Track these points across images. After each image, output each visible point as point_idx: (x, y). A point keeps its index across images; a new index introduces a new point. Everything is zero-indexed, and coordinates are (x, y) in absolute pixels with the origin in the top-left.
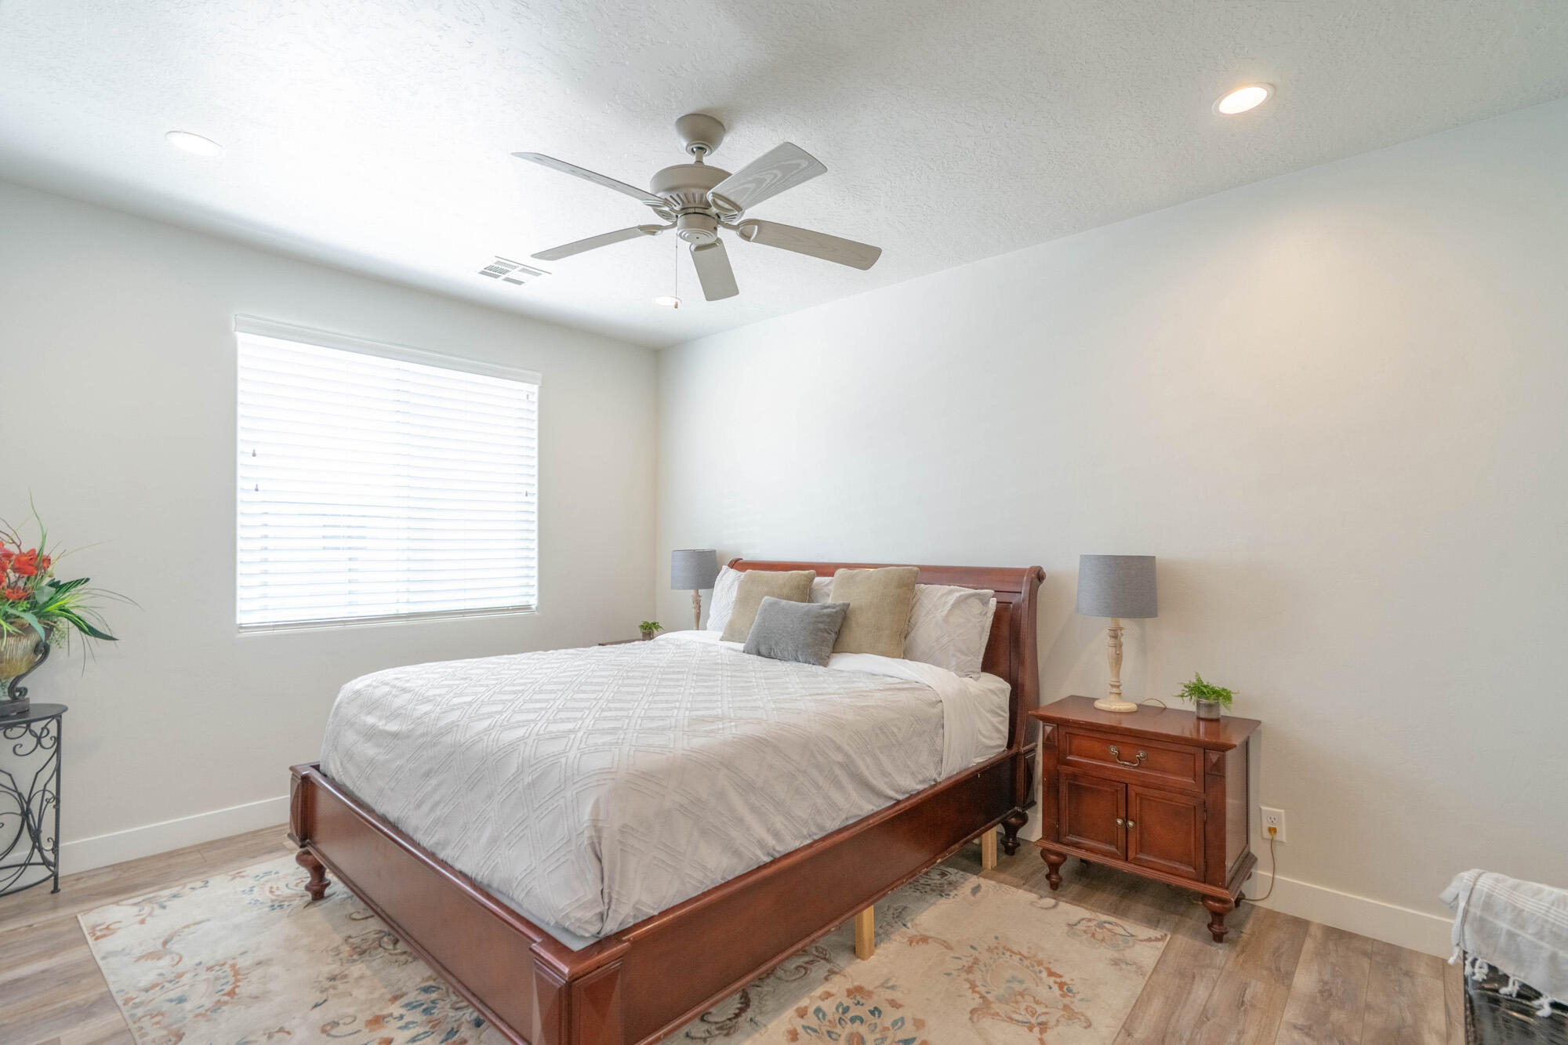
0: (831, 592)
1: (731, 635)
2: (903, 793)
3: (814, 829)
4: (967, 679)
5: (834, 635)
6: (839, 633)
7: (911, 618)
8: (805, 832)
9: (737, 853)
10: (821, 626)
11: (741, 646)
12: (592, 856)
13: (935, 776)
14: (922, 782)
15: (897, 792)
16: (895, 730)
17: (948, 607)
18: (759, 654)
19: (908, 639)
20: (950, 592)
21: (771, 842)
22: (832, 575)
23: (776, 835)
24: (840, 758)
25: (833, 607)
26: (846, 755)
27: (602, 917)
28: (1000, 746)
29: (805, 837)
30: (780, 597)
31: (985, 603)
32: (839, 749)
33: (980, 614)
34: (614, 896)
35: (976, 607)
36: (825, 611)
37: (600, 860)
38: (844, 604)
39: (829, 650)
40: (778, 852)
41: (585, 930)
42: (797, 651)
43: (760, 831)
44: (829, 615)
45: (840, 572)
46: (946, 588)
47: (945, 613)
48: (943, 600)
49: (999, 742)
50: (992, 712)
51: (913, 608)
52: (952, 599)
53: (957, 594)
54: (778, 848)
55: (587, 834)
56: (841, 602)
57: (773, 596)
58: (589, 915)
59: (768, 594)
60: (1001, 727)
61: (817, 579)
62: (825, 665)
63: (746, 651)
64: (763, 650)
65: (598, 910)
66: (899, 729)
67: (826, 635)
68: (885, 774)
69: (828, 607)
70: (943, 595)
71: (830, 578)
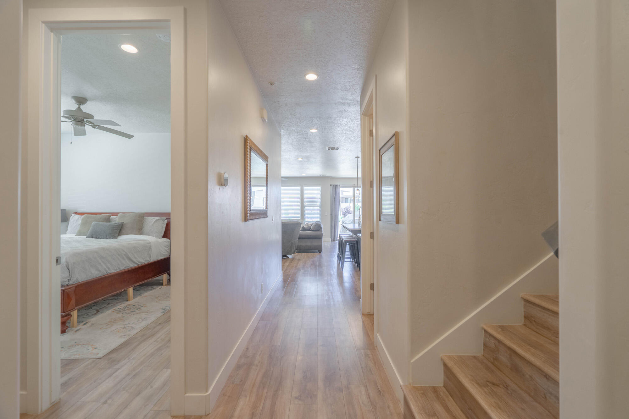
0: (116, 220)
1: (80, 234)
2: (141, 263)
3: (117, 269)
4: (158, 239)
5: (119, 231)
6: (120, 230)
7: (143, 225)
8: (115, 269)
9: (99, 271)
10: (115, 228)
11: (85, 237)
12: (67, 269)
13: (149, 260)
14: (146, 261)
15: (139, 262)
16: (138, 248)
17: (153, 222)
18: (92, 237)
19: (142, 231)
20: (154, 219)
21: (107, 269)
22: (117, 216)
23: (109, 268)
24: (124, 253)
25: (119, 223)
26: (126, 252)
27: (69, 280)
28: (168, 255)
29: (115, 270)
30: (99, 221)
31: (163, 220)
32: (124, 251)
33: (162, 223)
34: (72, 276)
35: (161, 222)
36: (116, 224)
37: (69, 270)
38: (122, 222)
39: (117, 234)
40: (109, 272)
41: (65, 283)
42: (106, 235)
43: (104, 267)
44: (117, 225)
45: (119, 215)
46: (153, 217)
47: (152, 224)
48: (152, 220)
49: (167, 254)
50: (165, 246)
51: (143, 223)
52: (154, 220)
53: (156, 219)
54: (109, 271)
55: (65, 264)
56: (121, 222)
57: (96, 221)
58: (66, 280)
59: (94, 221)
60: (168, 250)
61: (112, 217)
62: (117, 238)
63: (88, 237)
64: (94, 236)
65: (68, 279)
66: (139, 248)
67: (116, 230)
68: (135, 258)
69: (117, 223)
70: (152, 219)
71: (116, 216)
